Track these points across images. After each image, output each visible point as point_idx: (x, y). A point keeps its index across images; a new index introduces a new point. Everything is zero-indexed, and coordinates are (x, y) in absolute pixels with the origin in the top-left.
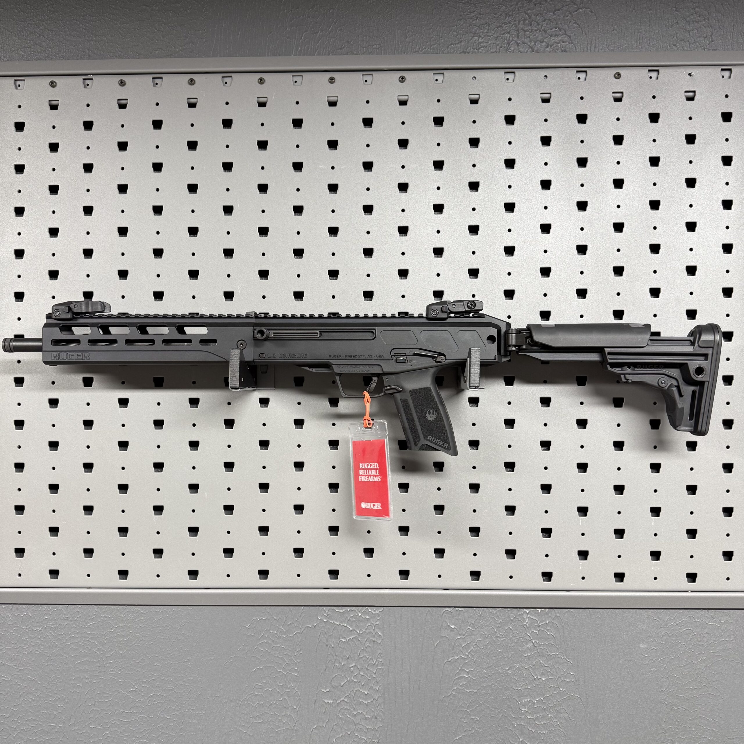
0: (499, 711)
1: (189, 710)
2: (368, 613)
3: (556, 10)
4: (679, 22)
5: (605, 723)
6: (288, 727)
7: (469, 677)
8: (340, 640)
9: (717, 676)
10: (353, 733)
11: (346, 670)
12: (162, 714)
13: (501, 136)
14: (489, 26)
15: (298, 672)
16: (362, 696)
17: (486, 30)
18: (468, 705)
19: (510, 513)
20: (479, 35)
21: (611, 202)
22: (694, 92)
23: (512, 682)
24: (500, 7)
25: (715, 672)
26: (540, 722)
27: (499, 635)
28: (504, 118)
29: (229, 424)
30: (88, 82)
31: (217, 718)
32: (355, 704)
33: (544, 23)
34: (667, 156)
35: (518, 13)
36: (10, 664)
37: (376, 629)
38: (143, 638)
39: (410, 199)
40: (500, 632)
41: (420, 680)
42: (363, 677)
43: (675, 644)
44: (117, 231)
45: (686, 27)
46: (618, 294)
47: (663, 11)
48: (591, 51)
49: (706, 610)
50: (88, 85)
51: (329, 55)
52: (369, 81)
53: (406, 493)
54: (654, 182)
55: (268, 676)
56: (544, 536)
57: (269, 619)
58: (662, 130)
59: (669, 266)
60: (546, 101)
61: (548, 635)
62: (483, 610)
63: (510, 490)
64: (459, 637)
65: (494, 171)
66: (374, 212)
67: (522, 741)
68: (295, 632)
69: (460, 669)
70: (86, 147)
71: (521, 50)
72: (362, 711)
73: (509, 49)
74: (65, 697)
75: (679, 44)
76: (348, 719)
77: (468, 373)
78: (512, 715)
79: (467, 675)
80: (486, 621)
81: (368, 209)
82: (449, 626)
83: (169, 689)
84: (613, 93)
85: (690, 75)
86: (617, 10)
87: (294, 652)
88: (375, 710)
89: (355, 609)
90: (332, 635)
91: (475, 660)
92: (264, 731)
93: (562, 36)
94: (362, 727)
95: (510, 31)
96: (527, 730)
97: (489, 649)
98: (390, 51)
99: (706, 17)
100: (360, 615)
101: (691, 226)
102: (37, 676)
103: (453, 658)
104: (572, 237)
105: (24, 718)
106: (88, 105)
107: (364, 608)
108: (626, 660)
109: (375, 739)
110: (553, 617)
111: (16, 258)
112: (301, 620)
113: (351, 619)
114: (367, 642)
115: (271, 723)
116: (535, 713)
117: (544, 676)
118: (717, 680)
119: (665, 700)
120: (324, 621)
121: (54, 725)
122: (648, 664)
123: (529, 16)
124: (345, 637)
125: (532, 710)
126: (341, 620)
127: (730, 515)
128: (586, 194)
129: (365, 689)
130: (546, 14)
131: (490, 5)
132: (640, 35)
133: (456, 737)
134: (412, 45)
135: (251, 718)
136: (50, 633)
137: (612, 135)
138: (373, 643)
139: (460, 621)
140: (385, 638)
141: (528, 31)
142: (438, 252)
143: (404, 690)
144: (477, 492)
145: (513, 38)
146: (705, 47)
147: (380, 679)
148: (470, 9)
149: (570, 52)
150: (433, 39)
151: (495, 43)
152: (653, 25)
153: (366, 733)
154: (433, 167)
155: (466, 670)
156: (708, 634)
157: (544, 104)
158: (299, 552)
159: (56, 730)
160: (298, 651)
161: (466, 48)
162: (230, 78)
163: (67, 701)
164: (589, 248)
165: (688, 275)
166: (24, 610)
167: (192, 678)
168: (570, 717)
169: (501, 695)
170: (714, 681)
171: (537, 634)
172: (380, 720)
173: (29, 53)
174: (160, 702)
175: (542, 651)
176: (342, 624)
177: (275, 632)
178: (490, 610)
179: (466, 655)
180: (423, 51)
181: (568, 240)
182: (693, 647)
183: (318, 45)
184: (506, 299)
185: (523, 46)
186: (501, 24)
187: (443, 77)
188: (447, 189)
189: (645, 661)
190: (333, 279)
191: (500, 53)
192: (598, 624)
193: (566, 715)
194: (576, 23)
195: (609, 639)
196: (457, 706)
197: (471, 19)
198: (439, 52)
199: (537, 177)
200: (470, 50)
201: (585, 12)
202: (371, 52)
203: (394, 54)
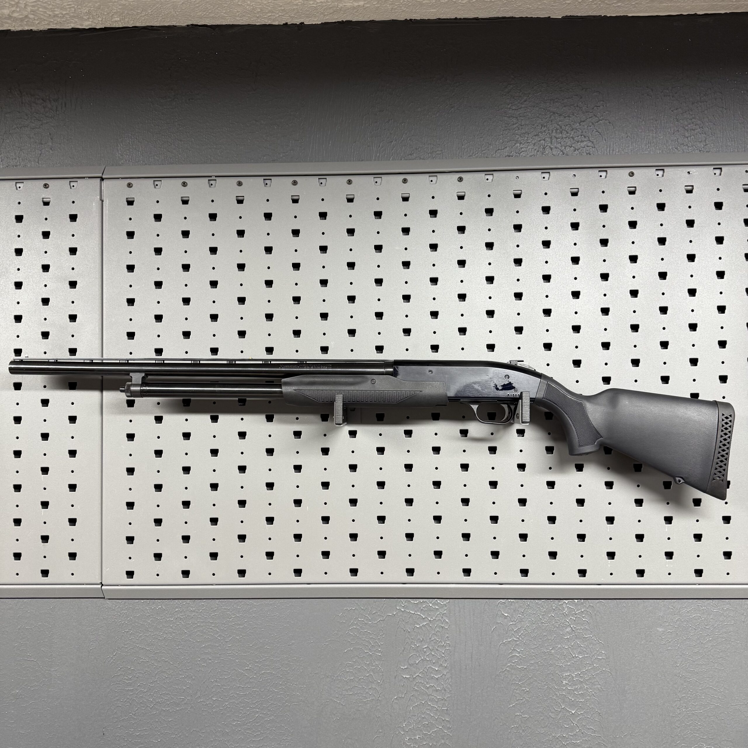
0: (545, 683)
1: (293, 685)
2: (437, 604)
3: (581, 122)
4: (679, 130)
5: (631, 693)
6: (374, 698)
7: (520, 655)
8: (415, 626)
9: (721, 654)
10: (426, 702)
11: (421, 650)
12: (271, 688)
13: (539, 222)
14: (528, 135)
15: (381, 652)
16: (434, 672)
17: (526, 138)
18: (519, 678)
19: (551, 522)
20: (520, 142)
21: (628, 274)
22: (693, 186)
23: (555, 660)
24: (536, 120)
25: (720, 650)
26: (578, 692)
27: (543, 622)
28: (541, 209)
29: (325, 451)
30: (212, 182)
31: (316, 691)
32: (427, 679)
33: (572, 132)
34: (672, 237)
35: (552, 124)
36: (148, 648)
37: (444, 617)
38: (256, 626)
39: (468, 273)
40: (544, 618)
41: (480, 659)
42: (434, 656)
43: (686, 627)
44: (237, 300)
45: (684, 134)
46: (635, 346)
47: (667, 121)
48: (610, 153)
49: (711, 600)
50: (212, 185)
51: (401, 160)
52: (434, 182)
53: (467, 507)
54: (662, 257)
55: (357, 656)
56: (579, 541)
57: (357, 609)
58: (667, 216)
59: (675, 324)
60: (574, 194)
61: (583, 621)
63: (551, 503)
64: (511, 623)
65: (534, 250)
66: (438, 283)
67: (564, 708)
68: (378, 619)
69: (512, 649)
70: (211, 234)
71: (554, 153)
72: (434, 684)
73: (544, 153)
74: (192, 675)
75: (680, 147)
76: (423, 691)
77: (521, 411)
78: (556, 687)
79: (518, 654)
80: (533, 610)
81: (434, 281)
82: (503, 614)
83: (277, 667)
84: (628, 187)
86: (630, 121)
87: (378, 636)
88: (444, 683)
89: (427, 601)
90: (408, 622)
91: (524, 642)
92: (354, 701)
93: (586, 142)
94: (434, 697)
95: (545, 138)
96: (568, 699)
97: (536, 633)
98: (449, 155)
99: (701, 126)
100: (431, 605)
101: (692, 292)
102: (170, 658)
103: (506, 640)
104: (597, 302)
105: (159, 692)
106: (212, 201)
107: (434, 600)
108: (647, 641)
109: (444, 707)
110: (587, 606)
111: (156, 322)
112: (383, 610)
113: (423, 609)
114: (436, 628)
115: (360, 695)
116: (574, 685)
117: (581, 655)
118: (721, 658)
119: (679, 673)
120: (402, 611)
121: (183, 698)
122: (665, 644)
123: (560, 126)
124: (419, 623)
125: (571, 682)
126: (416, 609)
127: (729, 523)
128: (608, 267)
129: (435, 666)
130: (573, 124)
131: (529, 118)
132: (648, 141)
133: (510, 705)
134: (467, 151)
135: (344, 691)
136: (180, 623)
137: (628, 221)
138: (441, 628)
139: (512, 611)
140: (451, 624)
141: (559, 139)
142: (490, 313)
143: (467, 667)
144: (525, 506)
145: (547, 143)
146: (701, 149)
147: (447, 658)
148: (513, 121)
149: (593, 154)
150: (484, 146)
151: (533, 148)
152: (658, 132)
153: (437, 702)
154: (485, 247)
155: (517, 650)
156: (713, 619)
157: (573, 197)
158: (382, 554)
159: (185, 702)
160: (381, 635)
161: (510, 152)
162: (325, 180)
163: (193, 678)
164: (610, 310)
165: (690, 331)
166: (159, 604)
167: (295, 658)
168: (603, 688)
169: (546, 671)
170: (719, 658)
171: (575, 620)
172: (448, 691)
173: (163, 158)
174: (269, 679)
175: (579, 634)
176: (416, 613)
177: (363, 620)
178: (536, 600)
179: (517, 638)
180: (476, 155)
181: (594, 303)
182: (701, 630)
183: (392, 151)
184: (545, 351)
185: (556, 150)
186: (538, 133)
187: (492, 177)
188: (496, 264)
189: (662, 642)
190: (406, 336)
191: (537, 156)
192: (624, 612)
193: (599, 686)
194: (597, 131)
195: (633, 624)
196: (510, 680)
197: (514, 129)
198: (488, 156)
199: (568, 254)
200: (513, 153)
201: (604, 123)
202: (435, 157)
203: (453, 159)
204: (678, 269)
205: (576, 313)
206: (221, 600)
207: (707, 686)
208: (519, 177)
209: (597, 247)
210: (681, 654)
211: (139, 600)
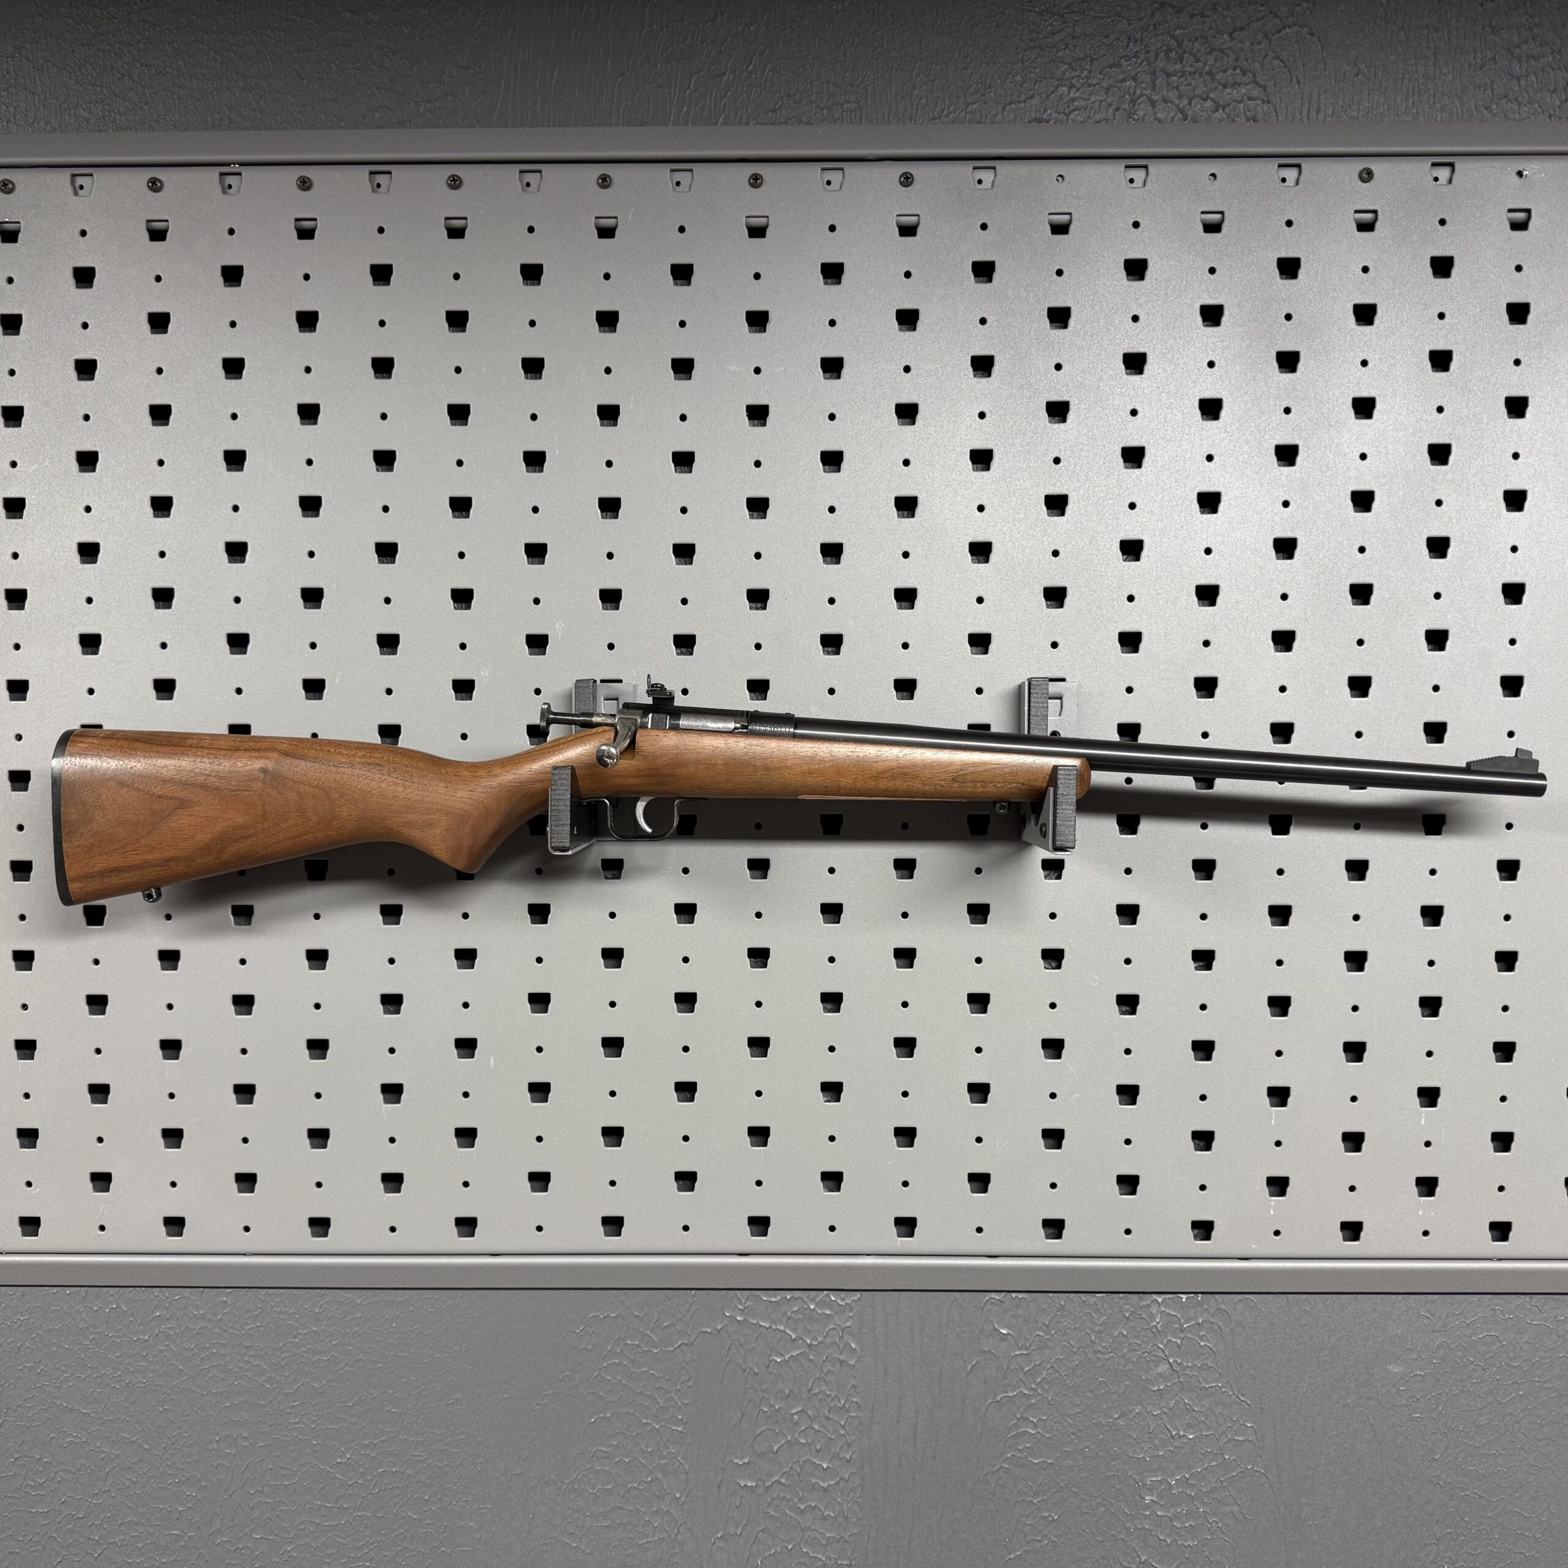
0: (1099, 1501)
1: (458, 1502)
2: (830, 1304)
3: (1235, 30)
4: (1497, 57)
5: (1316, 1525)
6: (665, 1535)
7: (1038, 1432)
8: (771, 1358)
9: (1546, 1429)
10: (797, 1547)
11: (784, 1419)
12: (403, 1511)
13: (1116, 303)
14: (1092, 64)
17: (1085, 73)
18: (1034, 1489)
19: (1125, 1100)
20: (1071, 83)
21: (1348, 447)
22: (1528, 211)
24: (1115, 22)
25: (1542, 1420)
26: (1183, 1523)
27: (1099, 1348)
28: (1122, 265)
29: (540, 913)
30: (230, 180)
31: (517, 1518)
32: (800, 1489)
33: (1208, 56)
34: (1467, 350)
35: (1155, 36)
36: (84, 1409)
37: (846, 1337)
38: (361, 1356)
39: (922, 439)
40: (1103, 1341)
41: (937, 1440)
42: (820, 1434)
43: (1462, 1364)
44: (298, 504)
45: (1511, 69)
46: (1360, 642)
47: (1465, 33)
48: (1308, 119)
49: (1528, 1296)
50: (230, 187)
51: (748, 124)
52: (835, 185)
53: (910, 1059)
54: (1440, 404)
55: (622, 1433)
56: (1198, 1148)
57: (623, 1317)
58: (1458, 293)
59: (1466, 584)
60: (1212, 228)
61: (1201, 1347)
62: (1069, 1297)
63: (1128, 1052)
64: (1018, 1353)
65: (1101, 379)
66: (844, 465)
67: (1146, 1561)
68: (677, 1342)
69: (1018, 1416)
70: (228, 324)
71: (1160, 115)
72: (817, 1504)
73: (1134, 114)
74: (199, 1476)
75: (1497, 105)
76: (789, 1520)
77: (1051, 818)
78: (1126, 1510)
79: (1033, 1429)
80: (1073, 1320)
81: (832, 460)
82: (998, 1330)
84: (1356, 212)
85: (1520, 174)
86: (1367, 31)
87: (676, 1384)
88: (843, 1500)
89: (803, 1296)
90: (754, 1348)
91: (1050, 1399)
92: (614, 1544)
93: (1247, 87)
94: (817, 1535)
95: (1136, 75)
96: (1156, 1538)
97: (1080, 1376)
98: (879, 117)
99: (1555, 48)
100: (812, 1307)
101: (1515, 500)
102: (141, 1434)
103: (1005, 1395)
104: (1265, 521)
105: (116, 1520)
106: (231, 232)
107: (820, 1292)
108: (1360, 1399)
109: (844, 1560)
110: (1213, 1310)
111: (83, 562)
112: (690, 1318)
113: (793, 1315)
114: (826, 1363)
115: (628, 1528)
116: (1172, 1506)
117: (1191, 1430)
118: (1545, 1438)
119: (1439, 1478)
120: (739, 1321)
121: (178, 1533)
122: (1405, 1405)
123: (1177, 42)
124: (782, 1352)
125: (1166, 1499)
126: (773, 1317)
128: (1296, 429)
129: (823, 1459)
130: (1215, 37)
131: (1095, 17)
133: (1009, 1554)
134: (927, 104)
135: (588, 1518)
136: (167, 1346)
137: (1353, 303)
138: (838, 1364)
139: (1021, 1321)
140: (863, 1354)
141: (1173, 76)
142: (981, 551)
143: (904, 1460)
144: (1059, 1057)
145: (1143, 89)
146: (1552, 113)
147: (853, 1438)
148: (1051, 25)
149: (1265, 121)
150: (972, 90)
151: (1104, 101)
152: (1441, 64)
153: (825, 1546)
154: (971, 369)
155: (1032, 1419)
156: (1530, 1344)
157: (1208, 235)
158: (686, 1180)
159: (183, 1544)
160: (684, 1381)
161: (1042, 110)
162: (538, 175)
163: (203, 1484)
164: (1299, 544)
165: (1507, 603)
166: (111, 1299)
167: (464, 1437)
168: (1244, 1512)
169: (1104, 1470)
170: (1540, 1440)
171: (1178, 1346)
172: (854, 1520)
173: (100, 114)
174: (397, 1487)
175: (1188, 1379)
176: (776, 1325)
177: (637, 1343)
178: (1083, 1296)
179: (1032, 1389)
180: (951, 116)
181: (1257, 526)
182: (1499, 1370)
183: (723, 101)
184: (1123, 652)
185: (1164, 107)
186: (1116, 60)
187: (993, 175)
188: (1000, 416)
189: (1400, 1399)
190: (757, 609)
191: (1115, 122)
192: (1305, 1325)
193: (1235, 1509)
194: (1277, 57)
195: (1328, 1355)
196: (1012, 1493)
197: (1053, 48)
198: (983, 121)
199: (1191, 392)
200: (1051, 115)
201: (1297, 34)
202: (838, 119)
203: (888, 123)
204: (1481, 438)
205: (1208, 551)
206: (270, 1291)
207: (1507, 1509)
208: (1065, 175)
209: (1270, 374)
210: (1445, 1430)
211: (60, 1288)
